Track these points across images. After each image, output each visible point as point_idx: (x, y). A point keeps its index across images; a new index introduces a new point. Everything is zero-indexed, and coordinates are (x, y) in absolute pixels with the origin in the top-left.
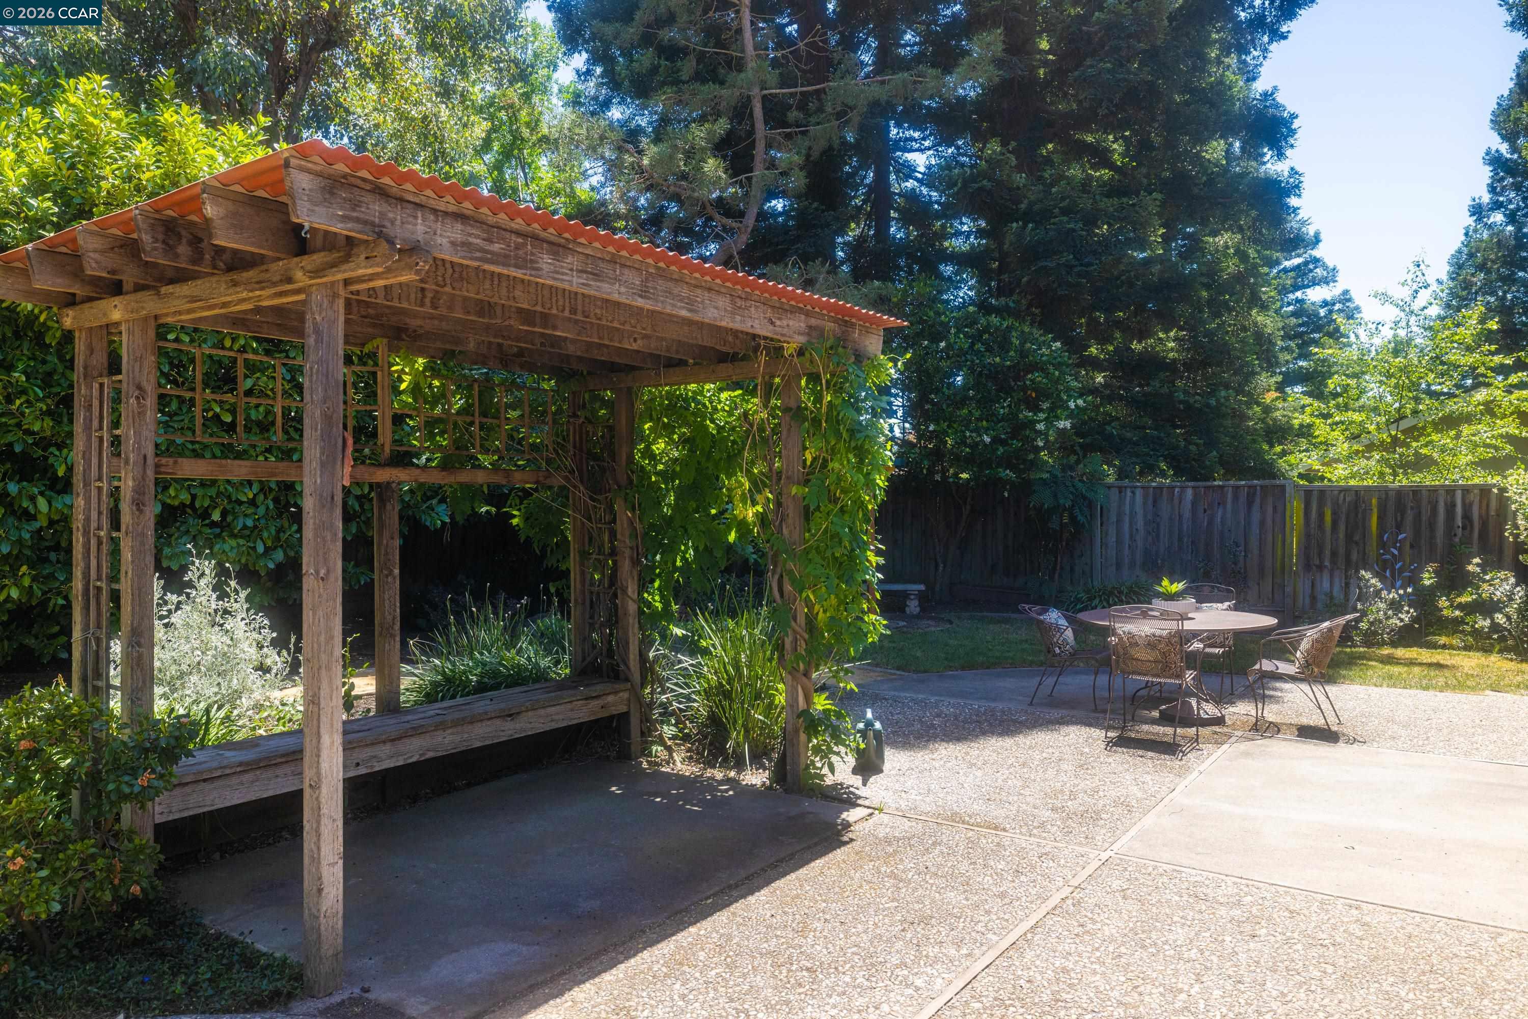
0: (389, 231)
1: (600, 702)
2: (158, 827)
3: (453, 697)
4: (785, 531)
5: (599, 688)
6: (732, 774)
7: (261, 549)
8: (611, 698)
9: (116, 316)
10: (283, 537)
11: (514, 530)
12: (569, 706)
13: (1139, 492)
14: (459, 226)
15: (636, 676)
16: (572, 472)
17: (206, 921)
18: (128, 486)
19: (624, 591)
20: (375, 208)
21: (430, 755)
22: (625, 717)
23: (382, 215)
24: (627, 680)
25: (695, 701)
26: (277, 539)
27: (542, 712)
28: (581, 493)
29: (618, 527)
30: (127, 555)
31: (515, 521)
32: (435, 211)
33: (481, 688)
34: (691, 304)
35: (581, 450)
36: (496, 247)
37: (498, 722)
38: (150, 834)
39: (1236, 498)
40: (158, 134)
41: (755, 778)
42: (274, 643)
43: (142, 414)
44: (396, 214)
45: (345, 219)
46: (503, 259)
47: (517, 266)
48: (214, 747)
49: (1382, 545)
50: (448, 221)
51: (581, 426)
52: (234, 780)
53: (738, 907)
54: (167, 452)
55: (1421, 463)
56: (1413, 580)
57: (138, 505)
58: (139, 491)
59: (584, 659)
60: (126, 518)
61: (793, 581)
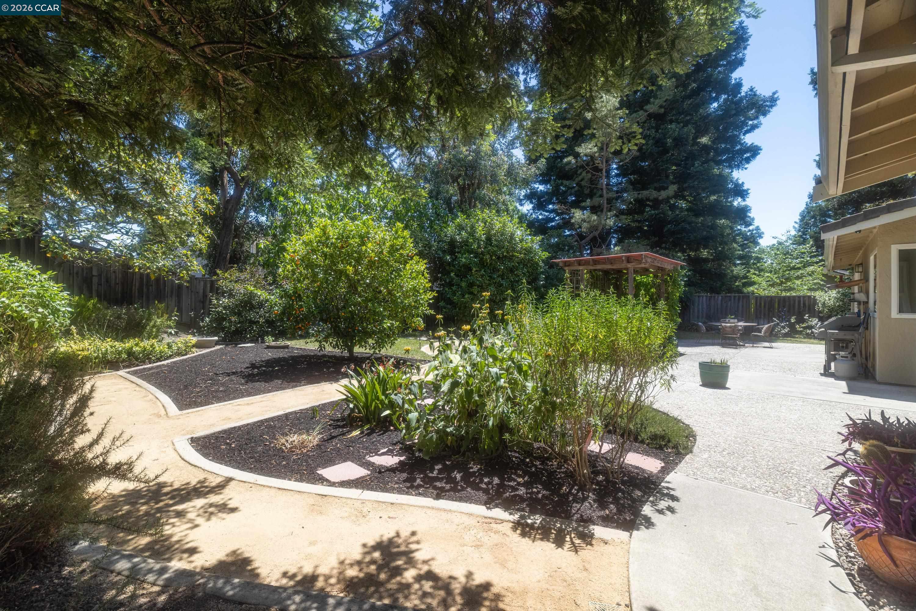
13: (705, 298)
39: (734, 299)
49: (779, 311)
55: (791, 289)
56: (789, 320)
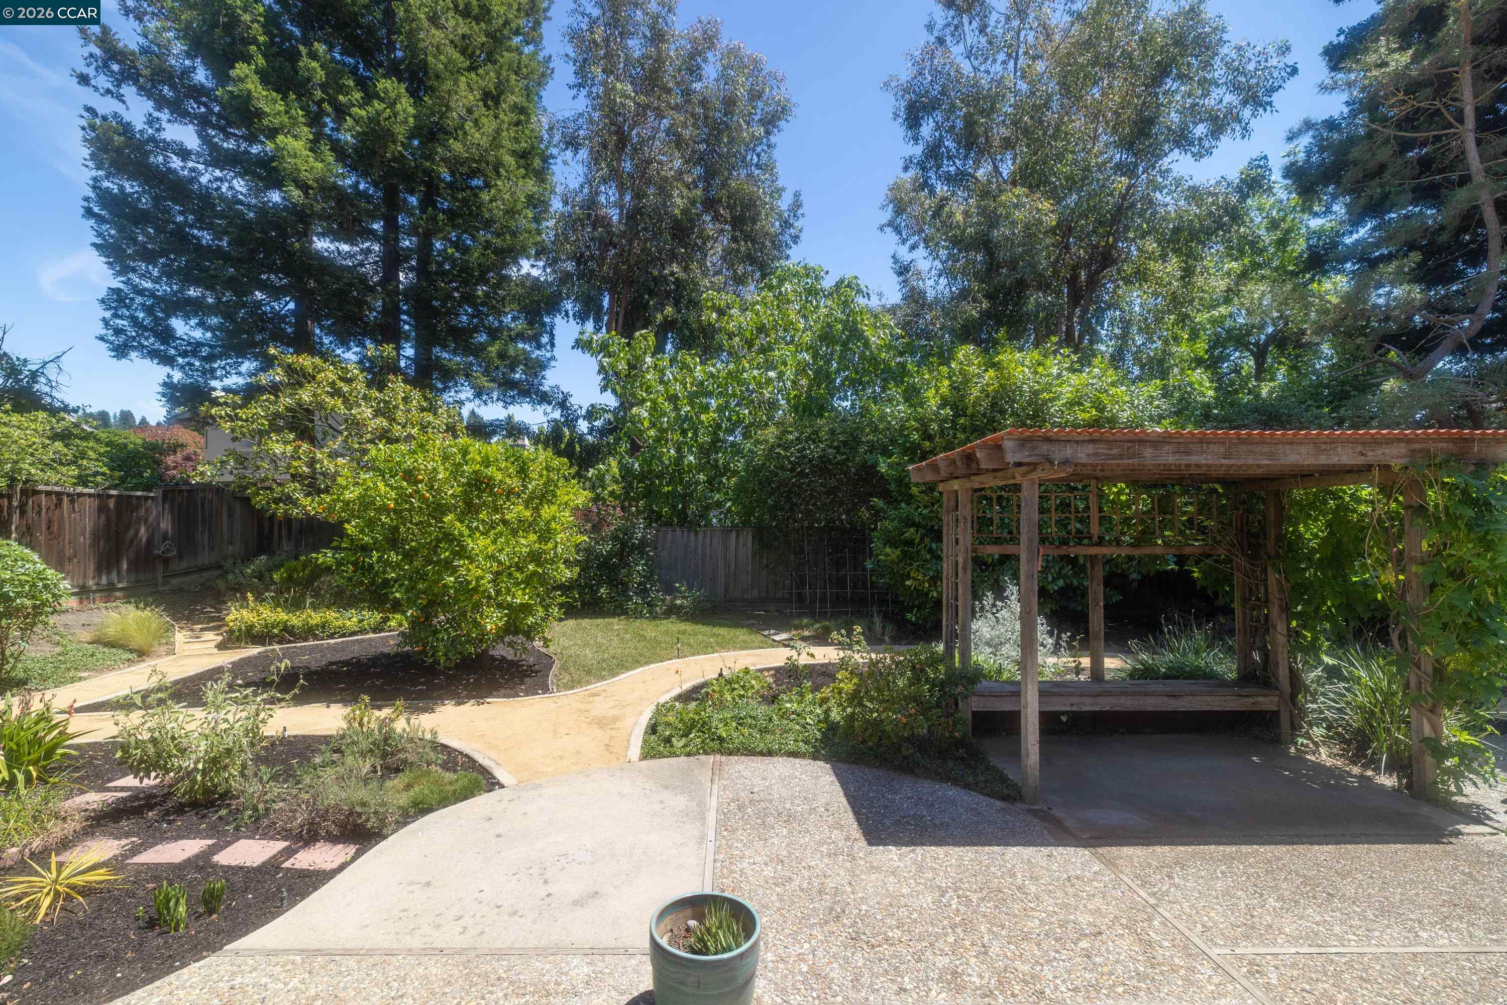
0: (1052, 456)
1: (1251, 700)
2: (973, 713)
3: (1146, 678)
4: (1408, 598)
5: (1248, 691)
6: (1370, 773)
7: (1050, 579)
8: (1260, 699)
9: (956, 488)
10: (1064, 572)
11: (1193, 581)
12: (1223, 698)
14: (1091, 446)
15: (1287, 688)
16: (1233, 546)
17: (990, 759)
18: (960, 560)
19: (1275, 628)
20: (1044, 448)
21: (1117, 709)
22: (1276, 714)
23: (1048, 450)
24: (1277, 689)
25: (1347, 714)
26: (1060, 573)
27: (1198, 698)
28: (1242, 561)
29: (1269, 583)
30: (960, 591)
31: (1196, 575)
32: (1077, 442)
33: (1166, 677)
34: (1271, 455)
35: (1242, 531)
36: (1114, 452)
37: (1165, 698)
38: (970, 716)
40: (996, 366)
41: (1388, 781)
42: (1048, 632)
43: (966, 529)
44: (1054, 448)
45: (1030, 455)
46: (1121, 456)
47: (1129, 458)
48: (1004, 682)
50: (1085, 445)
51: (1241, 515)
52: (1007, 699)
53: (1301, 848)
54: (981, 543)
57: (965, 569)
58: (965, 563)
59: (1246, 669)
60: (960, 575)
61: (1415, 637)
